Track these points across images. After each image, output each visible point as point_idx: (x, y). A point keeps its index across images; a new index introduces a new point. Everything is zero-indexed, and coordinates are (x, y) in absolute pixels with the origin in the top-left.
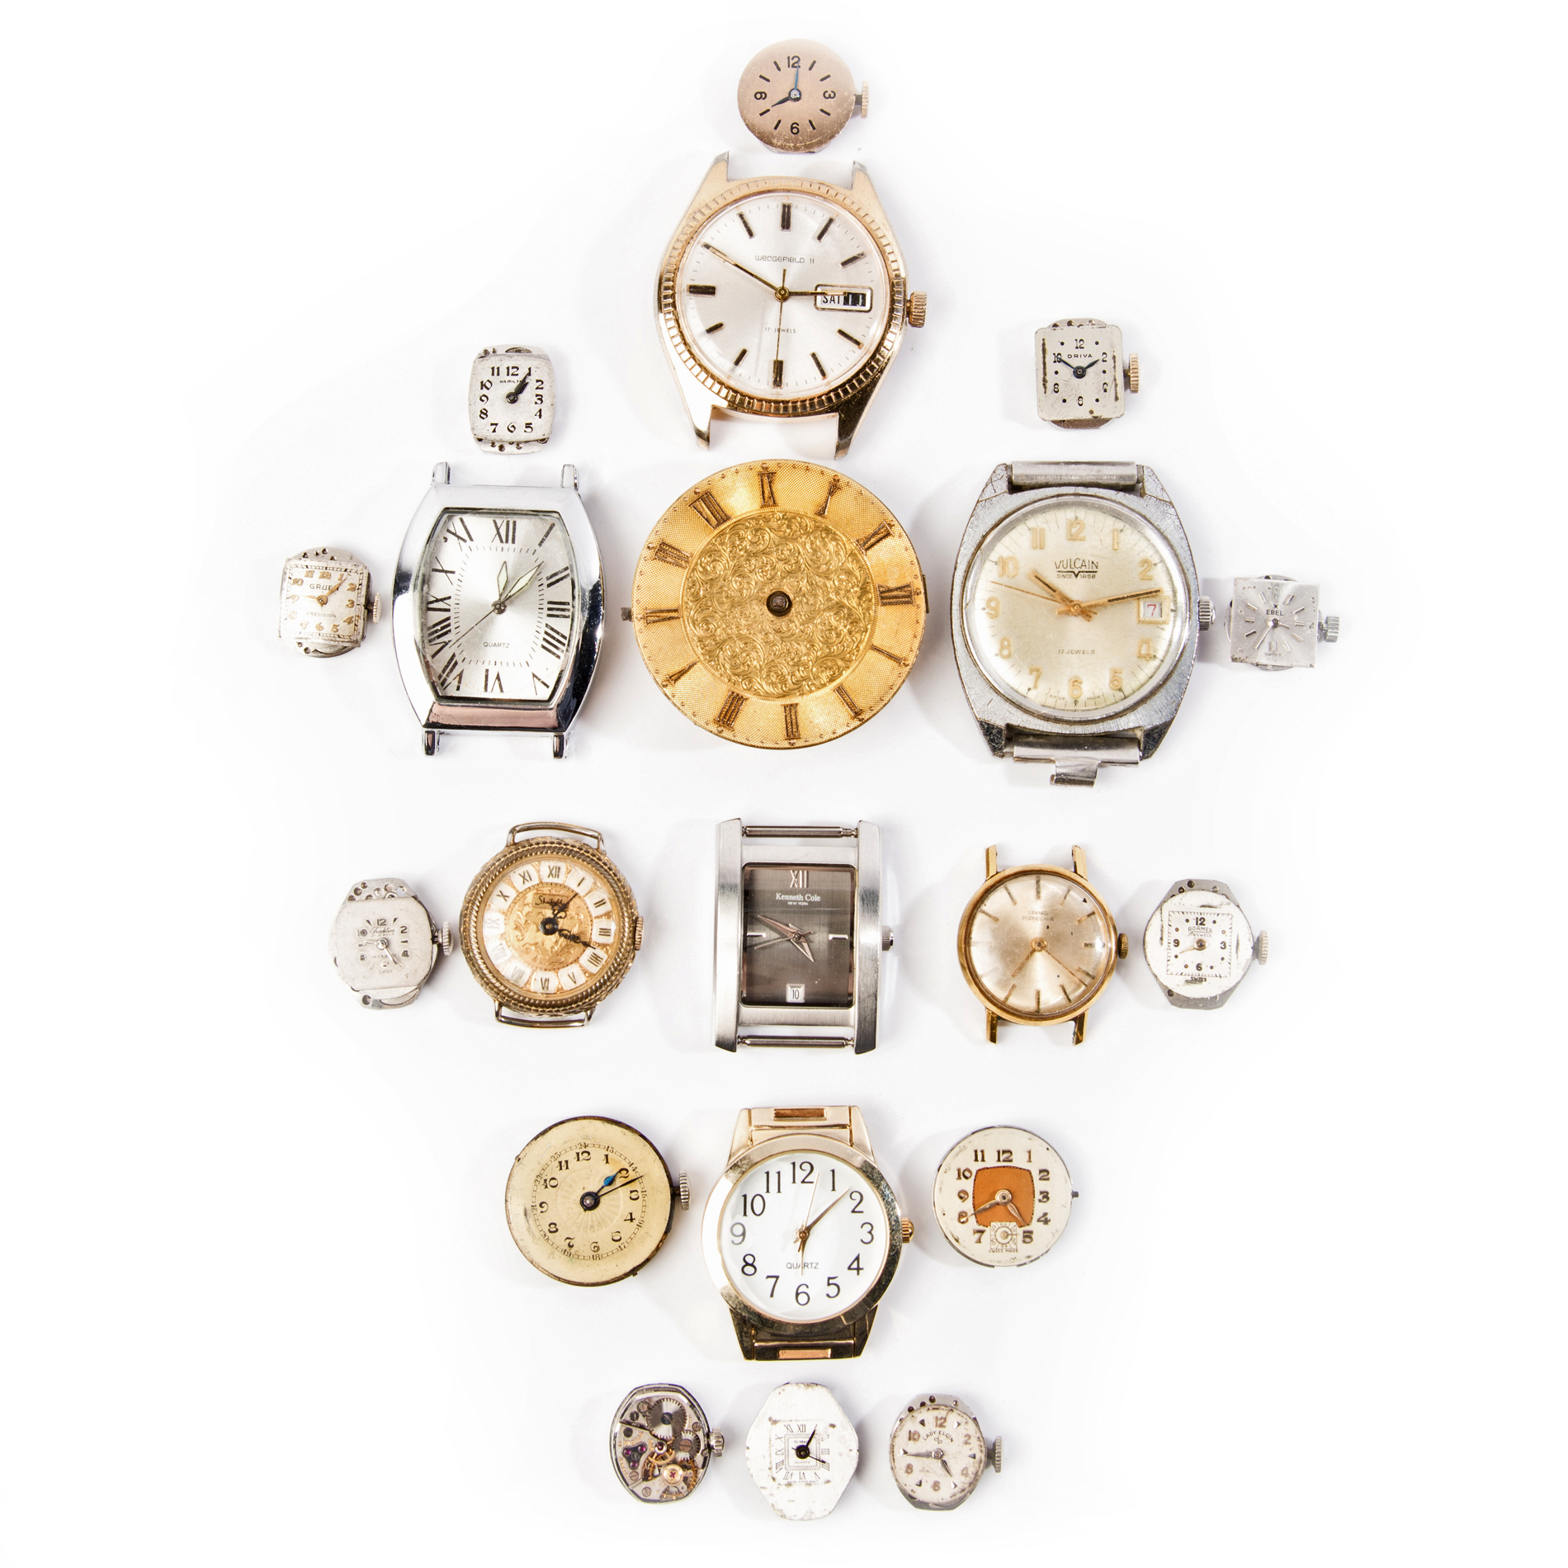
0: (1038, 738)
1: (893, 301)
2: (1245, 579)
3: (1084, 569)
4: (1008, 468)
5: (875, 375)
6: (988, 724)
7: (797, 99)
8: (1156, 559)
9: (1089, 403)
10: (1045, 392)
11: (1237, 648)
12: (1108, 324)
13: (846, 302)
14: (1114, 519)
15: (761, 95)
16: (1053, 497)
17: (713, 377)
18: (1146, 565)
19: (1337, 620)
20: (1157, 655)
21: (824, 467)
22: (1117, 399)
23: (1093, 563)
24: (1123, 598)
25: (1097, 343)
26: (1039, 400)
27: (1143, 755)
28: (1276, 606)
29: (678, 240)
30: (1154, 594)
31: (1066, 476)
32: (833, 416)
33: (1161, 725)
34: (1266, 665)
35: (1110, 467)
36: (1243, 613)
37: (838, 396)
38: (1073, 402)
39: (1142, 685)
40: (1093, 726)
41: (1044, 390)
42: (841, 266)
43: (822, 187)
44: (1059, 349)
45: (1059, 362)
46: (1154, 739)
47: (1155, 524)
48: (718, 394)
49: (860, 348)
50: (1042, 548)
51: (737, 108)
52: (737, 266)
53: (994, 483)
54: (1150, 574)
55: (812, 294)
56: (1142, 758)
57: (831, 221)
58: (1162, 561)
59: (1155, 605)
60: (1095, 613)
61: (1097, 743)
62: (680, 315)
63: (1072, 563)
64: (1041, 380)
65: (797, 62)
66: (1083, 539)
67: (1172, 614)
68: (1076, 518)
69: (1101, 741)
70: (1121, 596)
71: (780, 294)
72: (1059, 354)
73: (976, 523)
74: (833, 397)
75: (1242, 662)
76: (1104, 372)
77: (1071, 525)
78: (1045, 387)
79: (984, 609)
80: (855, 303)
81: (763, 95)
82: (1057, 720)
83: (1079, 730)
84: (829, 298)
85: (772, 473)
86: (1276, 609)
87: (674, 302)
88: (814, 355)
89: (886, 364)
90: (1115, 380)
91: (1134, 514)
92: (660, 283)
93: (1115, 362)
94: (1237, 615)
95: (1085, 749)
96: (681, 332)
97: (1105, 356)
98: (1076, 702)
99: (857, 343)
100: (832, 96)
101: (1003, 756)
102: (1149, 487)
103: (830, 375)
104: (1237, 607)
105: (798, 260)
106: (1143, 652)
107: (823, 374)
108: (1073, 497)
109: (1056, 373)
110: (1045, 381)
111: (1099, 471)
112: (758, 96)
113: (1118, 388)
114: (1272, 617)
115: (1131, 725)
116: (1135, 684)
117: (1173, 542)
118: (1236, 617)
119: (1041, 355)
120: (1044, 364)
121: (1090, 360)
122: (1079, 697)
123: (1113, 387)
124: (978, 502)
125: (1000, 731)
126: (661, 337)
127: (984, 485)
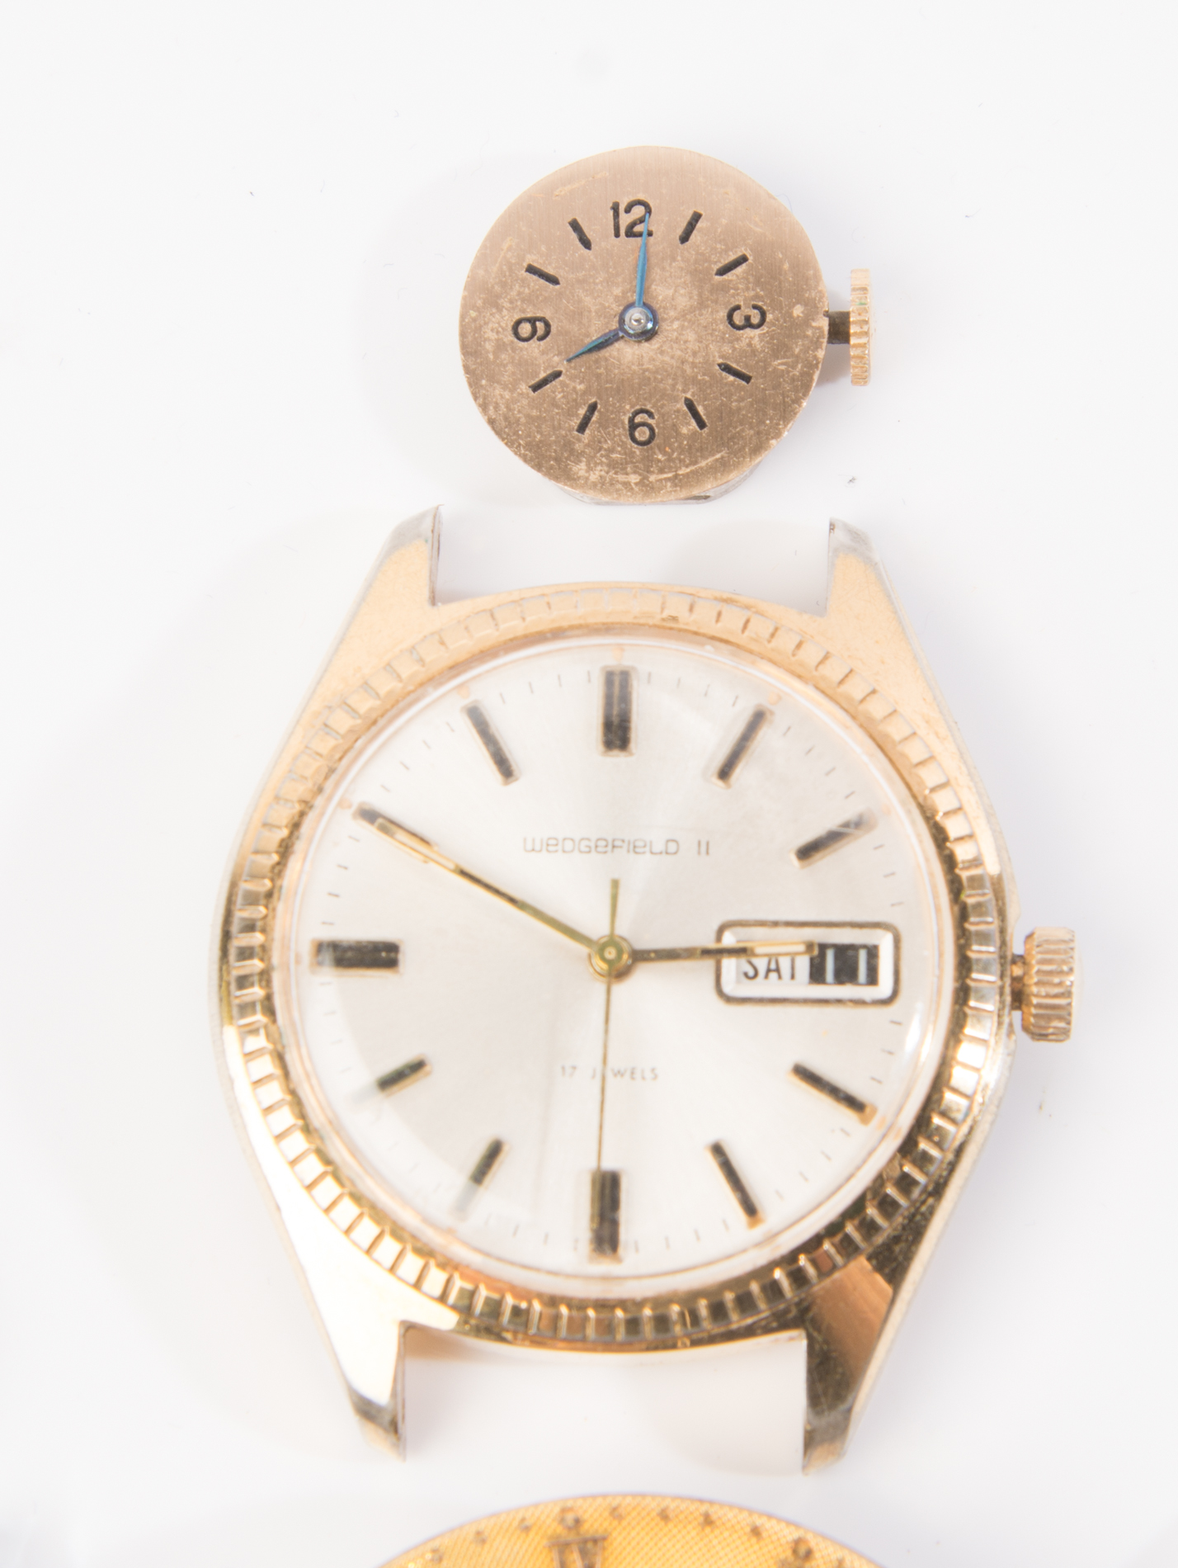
1: (964, 965)
5: (916, 1206)
7: (647, 335)
13: (817, 974)
15: (536, 328)
17: (398, 1232)
21: (761, 1514)
29: (277, 798)
32: (791, 1339)
37: (798, 1277)
42: (793, 858)
43: (727, 610)
48: (417, 1285)
49: (865, 1121)
51: (461, 371)
52: (464, 873)
55: (706, 953)
57: (758, 719)
62: (289, 1040)
65: (641, 220)
71: (603, 959)
74: (785, 1284)
80: (846, 973)
81: (540, 325)
84: (761, 964)
85: (595, 1541)
87: (269, 998)
88: (718, 1150)
89: (952, 1167)
92: (226, 936)
96: (293, 1093)
99: (854, 1103)
100: (755, 320)
103: (774, 1213)
105: (659, 846)
107: (750, 1209)
112: (526, 329)
126: (234, 1107)
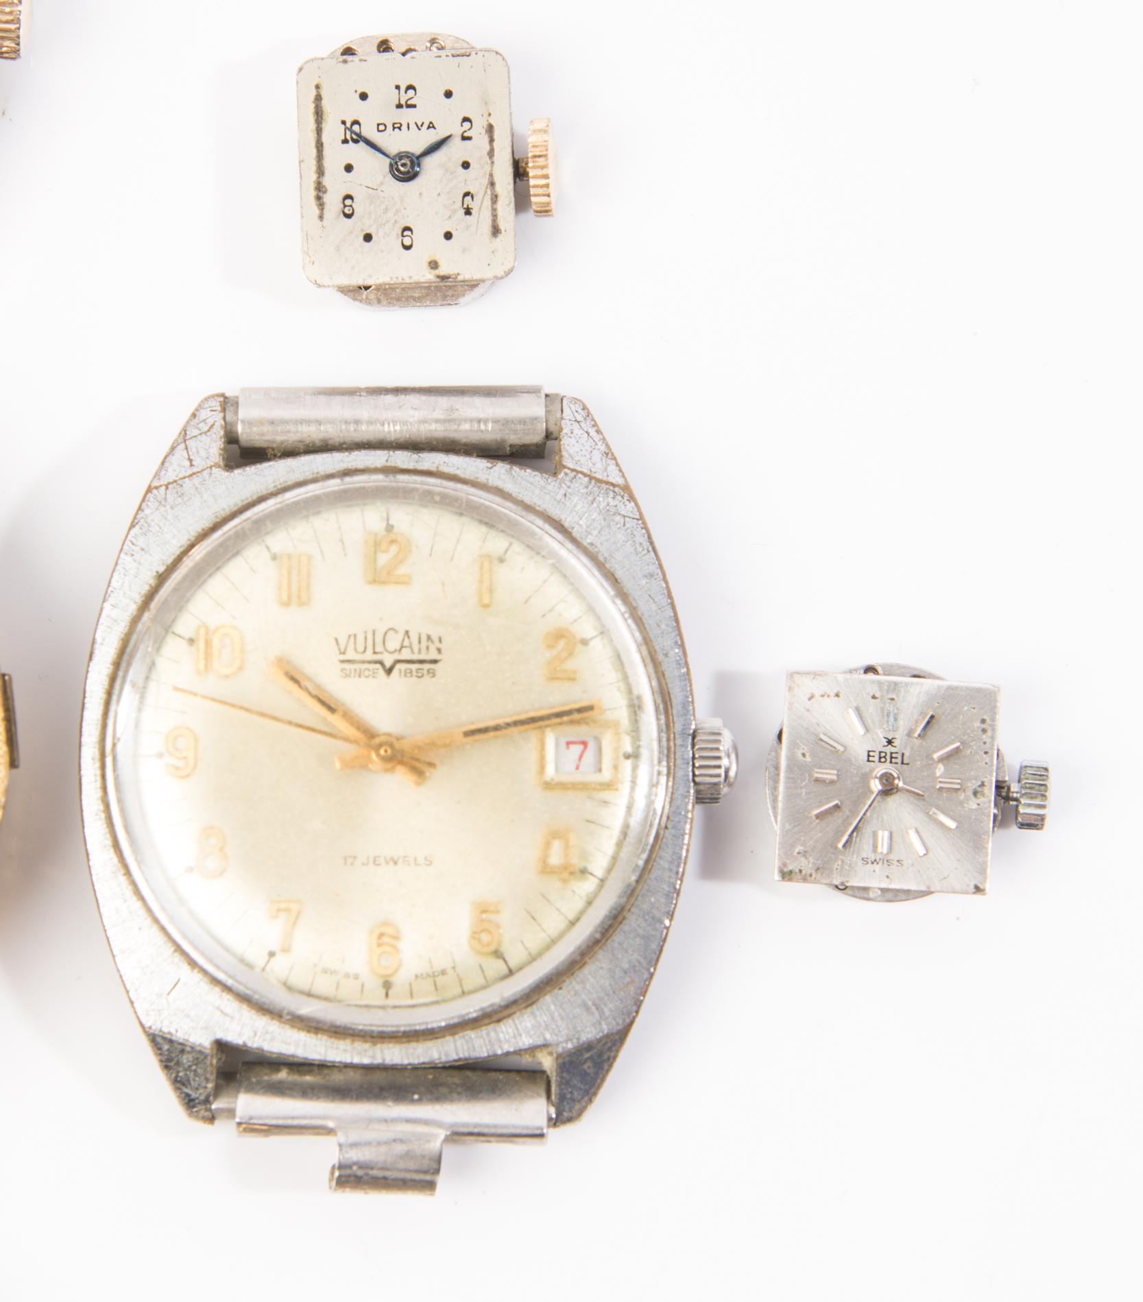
0: (302, 1073)
2: (815, 675)
3: (406, 655)
4: (227, 403)
6: (171, 1041)
8: (586, 628)
9: (427, 242)
10: (321, 217)
11: (793, 846)
12: (478, 46)
14: (484, 529)
16: (330, 476)
18: (562, 643)
19: (1042, 773)
20: (591, 868)
22: (496, 231)
23: (429, 638)
24: (497, 728)
25: (448, 94)
26: (307, 237)
27: (559, 1113)
28: (890, 742)
30: (576, 716)
31: (370, 422)
33: (599, 1041)
34: (866, 889)
35: (478, 401)
36: (808, 759)
38: (388, 239)
39: (554, 942)
40: (430, 1044)
41: (317, 212)
44: (356, 110)
45: (356, 141)
46: (584, 1075)
47: (585, 543)
50: (301, 604)
53: (190, 443)
54: (570, 665)
56: (555, 1122)
58: (603, 632)
59: (585, 744)
60: (431, 765)
61: (442, 1085)
63: (379, 639)
64: (312, 186)
66: (405, 581)
67: (628, 764)
68: (389, 528)
69: (456, 1079)
70: (491, 723)
72: (356, 122)
73: (141, 542)
75: (805, 880)
76: (466, 165)
77: (376, 545)
78: (321, 205)
79: (160, 755)
82: (338, 1032)
83: (394, 1054)
86: (889, 749)
90: (492, 184)
91: (531, 517)
93: (492, 140)
94: (793, 765)
95: (413, 1101)
97: (467, 125)
98: (387, 985)
101: (211, 1119)
102: (572, 451)
104: (793, 745)
106: (555, 859)
108: (380, 477)
109: (349, 168)
110: (320, 188)
111: (452, 409)
113: (499, 206)
114: (881, 769)
115: (526, 1041)
116: (534, 940)
117: (629, 585)
118: (789, 768)
119: (312, 125)
120: (320, 146)
121: (431, 137)
122: (396, 971)
123: (488, 202)
124: (149, 490)
125: (199, 1056)
127: (167, 449)
